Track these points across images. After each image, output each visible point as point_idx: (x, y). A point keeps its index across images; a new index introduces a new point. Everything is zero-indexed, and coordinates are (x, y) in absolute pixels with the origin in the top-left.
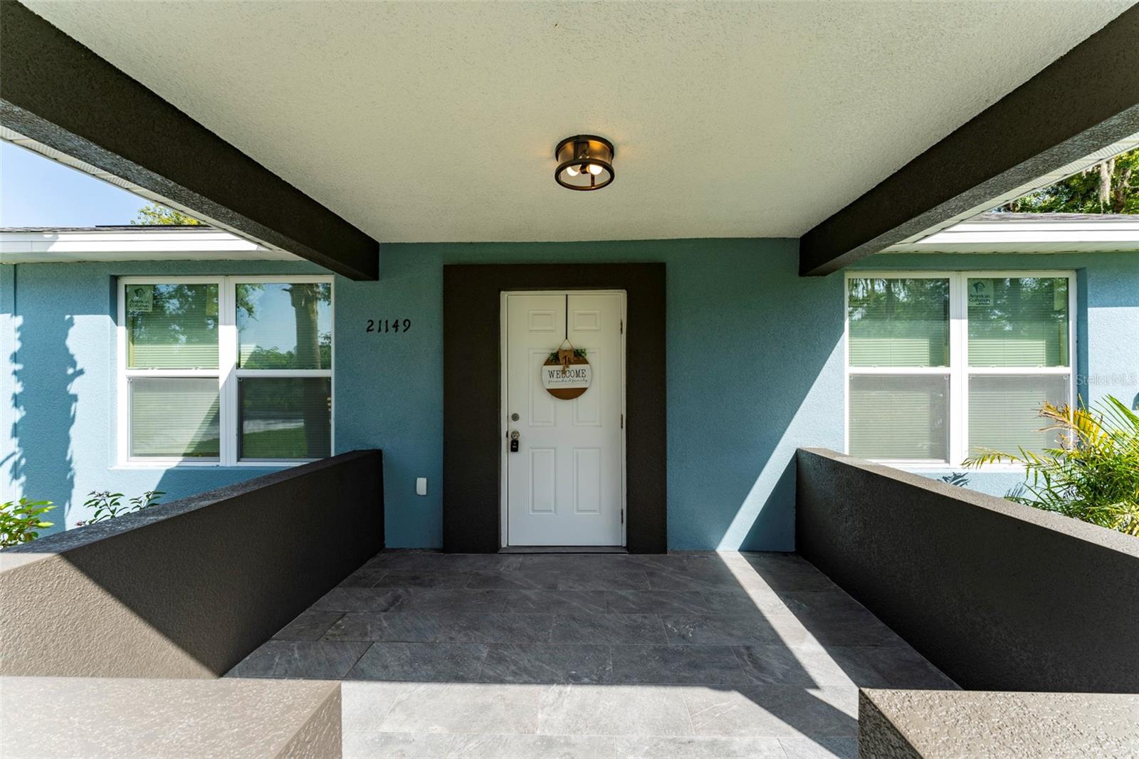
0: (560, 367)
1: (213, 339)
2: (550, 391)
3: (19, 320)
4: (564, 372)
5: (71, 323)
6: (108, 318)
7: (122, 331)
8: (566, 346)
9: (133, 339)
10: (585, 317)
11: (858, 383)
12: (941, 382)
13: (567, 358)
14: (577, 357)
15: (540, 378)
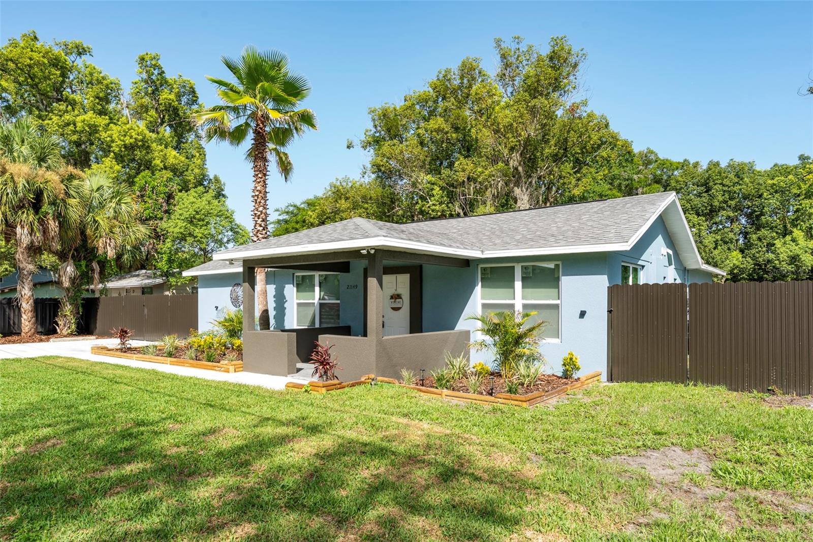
0: (393, 300)
1: (314, 291)
2: (392, 308)
3: (275, 286)
4: (395, 302)
5: (285, 287)
6: (292, 285)
7: (295, 289)
8: (396, 293)
9: (298, 291)
10: (401, 283)
11: (484, 306)
12: (512, 306)
13: (396, 297)
14: (398, 296)
15: (389, 303)
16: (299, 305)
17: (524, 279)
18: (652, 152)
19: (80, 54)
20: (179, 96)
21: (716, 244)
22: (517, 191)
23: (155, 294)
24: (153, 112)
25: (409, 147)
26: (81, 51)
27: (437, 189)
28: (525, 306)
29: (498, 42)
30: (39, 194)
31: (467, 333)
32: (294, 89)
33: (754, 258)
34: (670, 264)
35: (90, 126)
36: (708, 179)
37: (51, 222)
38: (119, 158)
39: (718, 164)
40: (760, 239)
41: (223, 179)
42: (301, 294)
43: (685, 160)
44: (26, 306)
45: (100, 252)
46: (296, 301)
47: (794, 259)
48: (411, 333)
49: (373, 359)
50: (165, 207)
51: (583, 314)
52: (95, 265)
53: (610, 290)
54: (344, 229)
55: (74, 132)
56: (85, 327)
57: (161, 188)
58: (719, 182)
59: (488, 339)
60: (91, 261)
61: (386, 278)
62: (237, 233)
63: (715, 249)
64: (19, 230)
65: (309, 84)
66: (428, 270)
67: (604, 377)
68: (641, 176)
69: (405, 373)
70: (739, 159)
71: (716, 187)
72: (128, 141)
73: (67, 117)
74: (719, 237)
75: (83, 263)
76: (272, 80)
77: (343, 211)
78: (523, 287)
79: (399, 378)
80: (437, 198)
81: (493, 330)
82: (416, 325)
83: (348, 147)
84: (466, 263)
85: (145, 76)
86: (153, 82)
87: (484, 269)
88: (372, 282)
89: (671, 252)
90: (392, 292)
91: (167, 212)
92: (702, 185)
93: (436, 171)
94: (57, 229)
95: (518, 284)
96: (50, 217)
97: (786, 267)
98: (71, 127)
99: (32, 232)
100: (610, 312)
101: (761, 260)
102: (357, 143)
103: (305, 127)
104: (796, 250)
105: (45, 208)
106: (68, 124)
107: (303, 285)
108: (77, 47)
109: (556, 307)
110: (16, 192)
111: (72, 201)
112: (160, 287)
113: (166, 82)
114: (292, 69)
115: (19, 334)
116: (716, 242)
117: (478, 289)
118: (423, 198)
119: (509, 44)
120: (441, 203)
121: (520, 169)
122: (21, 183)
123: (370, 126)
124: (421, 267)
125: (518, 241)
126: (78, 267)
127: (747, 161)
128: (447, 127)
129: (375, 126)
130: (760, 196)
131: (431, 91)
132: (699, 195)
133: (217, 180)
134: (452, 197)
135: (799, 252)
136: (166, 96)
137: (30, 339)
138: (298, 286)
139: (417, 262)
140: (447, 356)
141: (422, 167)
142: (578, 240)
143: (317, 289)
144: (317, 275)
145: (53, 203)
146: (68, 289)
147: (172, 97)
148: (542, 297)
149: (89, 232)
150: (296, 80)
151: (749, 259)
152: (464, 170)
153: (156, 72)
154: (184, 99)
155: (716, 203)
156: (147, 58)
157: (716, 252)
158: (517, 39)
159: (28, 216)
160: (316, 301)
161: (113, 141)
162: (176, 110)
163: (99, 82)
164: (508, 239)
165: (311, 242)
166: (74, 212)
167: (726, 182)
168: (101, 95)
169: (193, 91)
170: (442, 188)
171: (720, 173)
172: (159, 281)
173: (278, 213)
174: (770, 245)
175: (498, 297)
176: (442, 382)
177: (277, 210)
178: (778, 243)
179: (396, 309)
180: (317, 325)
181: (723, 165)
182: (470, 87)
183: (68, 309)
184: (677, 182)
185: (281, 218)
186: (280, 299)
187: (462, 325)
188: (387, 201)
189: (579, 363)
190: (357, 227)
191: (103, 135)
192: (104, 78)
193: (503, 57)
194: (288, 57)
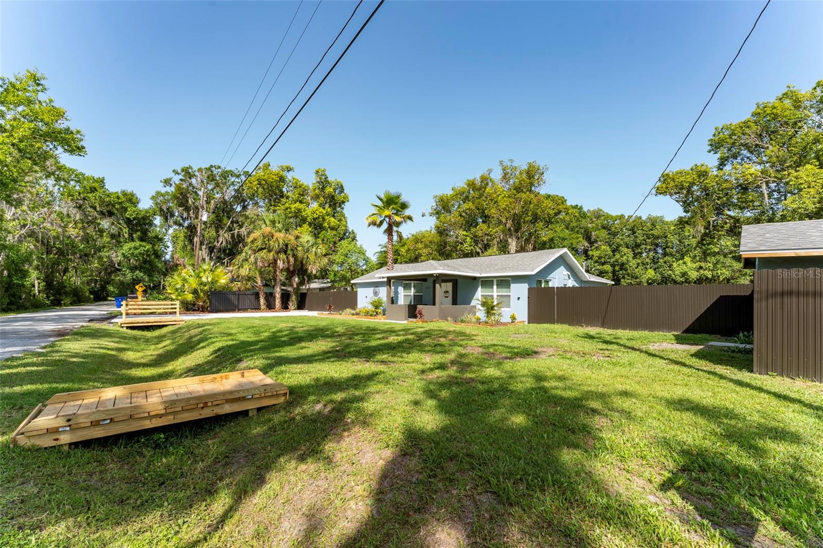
1: (411, 290)
4: (446, 294)
5: (398, 288)
6: (401, 287)
8: (447, 290)
9: (404, 289)
10: (449, 286)
11: (482, 295)
12: (493, 295)
13: (446, 292)
14: (447, 292)
15: (444, 295)
16: (404, 295)
17: (497, 285)
18: (601, 210)
19: (288, 171)
20: (335, 190)
21: (638, 265)
22: (510, 240)
23: (326, 291)
24: (322, 199)
25: (453, 217)
26: (289, 169)
27: (468, 238)
28: (498, 296)
29: (501, 162)
30: (287, 245)
31: (475, 307)
32: (404, 206)
33: (661, 274)
34: (570, 279)
35: (298, 209)
36: (634, 226)
37: (291, 258)
38: (310, 224)
39: (640, 218)
40: (665, 262)
41: (355, 231)
42: (405, 291)
43: (622, 215)
44: (278, 296)
45: (309, 271)
46: (403, 294)
47: (684, 274)
48: (453, 305)
49: (438, 313)
50: (333, 249)
51: (519, 298)
52: (305, 277)
53: (529, 289)
54: (427, 266)
55: (290, 213)
56: (300, 307)
57: (331, 240)
58: (641, 228)
59: (482, 308)
60: (304, 275)
61: (442, 284)
62: (367, 261)
63: (636, 268)
64: (279, 261)
65: (411, 203)
66: (460, 281)
67: (526, 323)
68: (594, 225)
69: (449, 319)
70: (655, 214)
71: (638, 231)
72: (315, 216)
73: (287, 205)
74: (640, 261)
75: (301, 276)
76: (396, 204)
77: (420, 249)
78: (497, 288)
79: (447, 321)
80: (468, 243)
81: (483, 304)
82: (455, 302)
83: (423, 216)
84: (475, 278)
85: (318, 180)
86: (322, 183)
87: (482, 281)
88: (437, 286)
89: (569, 273)
90: (445, 290)
91: (334, 251)
92: (630, 230)
93: (467, 229)
94: (293, 261)
95: (495, 287)
96: (291, 256)
97: (679, 279)
98: (289, 210)
99: (284, 263)
100: (529, 297)
101: (666, 275)
102: (427, 213)
103: (409, 221)
104: (685, 268)
105: (289, 252)
106: (287, 209)
107: (407, 287)
108: (287, 168)
109: (509, 296)
110: (279, 246)
111: (299, 248)
112: (329, 288)
113: (329, 182)
114: (403, 198)
115: (274, 309)
116: (638, 264)
117: (480, 289)
118: (461, 243)
119: (507, 163)
120: (471, 246)
121: (512, 228)
122: (281, 241)
123: (434, 204)
124: (457, 280)
125: (496, 270)
126: (299, 278)
127: (659, 215)
128: (473, 208)
129: (437, 205)
130: (666, 237)
131: (466, 186)
132: (629, 236)
133: (353, 233)
134: (476, 243)
135: (687, 270)
136: (329, 190)
137: (279, 311)
138: (404, 287)
139: (454, 278)
140: (466, 314)
141: (461, 227)
142: (517, 270)
143: (413, 289)
144: (412, 283)
145: (292, 250)
146: (294, 288)
147: (332, 190)
148: (504, 292)
149: (304, 262)
150: (405, 202)
151: (658, 274)
152: (482, 230)
153: (323, 178)
154: (337, 191)
155: (638, 241)
156: (320, 171)
157: (637, 270)
158: (511, 161)
159: (282, 256)
160: (412, 294)
161: (308, 216)
162: (333, 197)
163: (300, 187)
164: (492, 269)
165: (415, 271)
166: (300, 254)
167: (645, 228)
168: (301, 193)
169: (342, 187)
170: (472, 238)
171: (641, 223)
172: (329, 285)
173: (381, 247)
174: (670, 266)
175: (487, 292)
176: (462, 321)
177: (380, 245)
178: (675, 265)
179: (446, 297)
180: (413, 304)
181: (644, 218)
182: (485, 188)
183: (294, 298)
184: (616, 228)
185: (382, 250)
186: (396, 293)
187: (473, 303)
188: (443, 244)
189: (516, 317)
190: (432, 265)
191: (304, 213)
192: (302, 185)
193: (504, 170)
194: (403, 193)
